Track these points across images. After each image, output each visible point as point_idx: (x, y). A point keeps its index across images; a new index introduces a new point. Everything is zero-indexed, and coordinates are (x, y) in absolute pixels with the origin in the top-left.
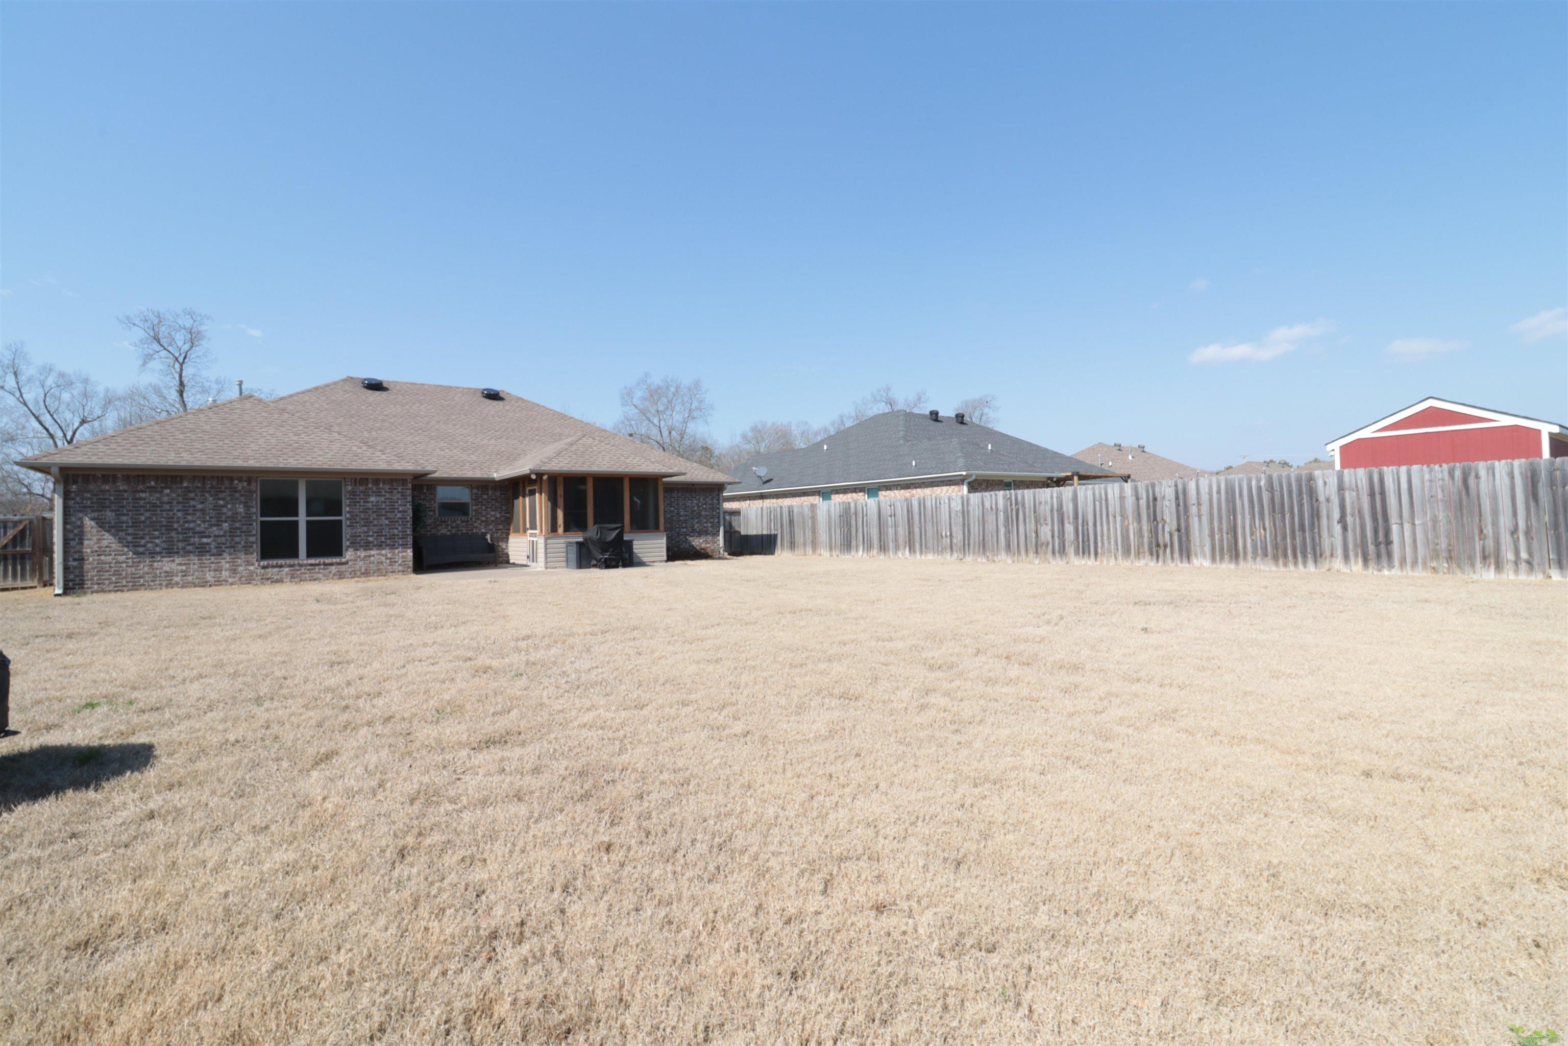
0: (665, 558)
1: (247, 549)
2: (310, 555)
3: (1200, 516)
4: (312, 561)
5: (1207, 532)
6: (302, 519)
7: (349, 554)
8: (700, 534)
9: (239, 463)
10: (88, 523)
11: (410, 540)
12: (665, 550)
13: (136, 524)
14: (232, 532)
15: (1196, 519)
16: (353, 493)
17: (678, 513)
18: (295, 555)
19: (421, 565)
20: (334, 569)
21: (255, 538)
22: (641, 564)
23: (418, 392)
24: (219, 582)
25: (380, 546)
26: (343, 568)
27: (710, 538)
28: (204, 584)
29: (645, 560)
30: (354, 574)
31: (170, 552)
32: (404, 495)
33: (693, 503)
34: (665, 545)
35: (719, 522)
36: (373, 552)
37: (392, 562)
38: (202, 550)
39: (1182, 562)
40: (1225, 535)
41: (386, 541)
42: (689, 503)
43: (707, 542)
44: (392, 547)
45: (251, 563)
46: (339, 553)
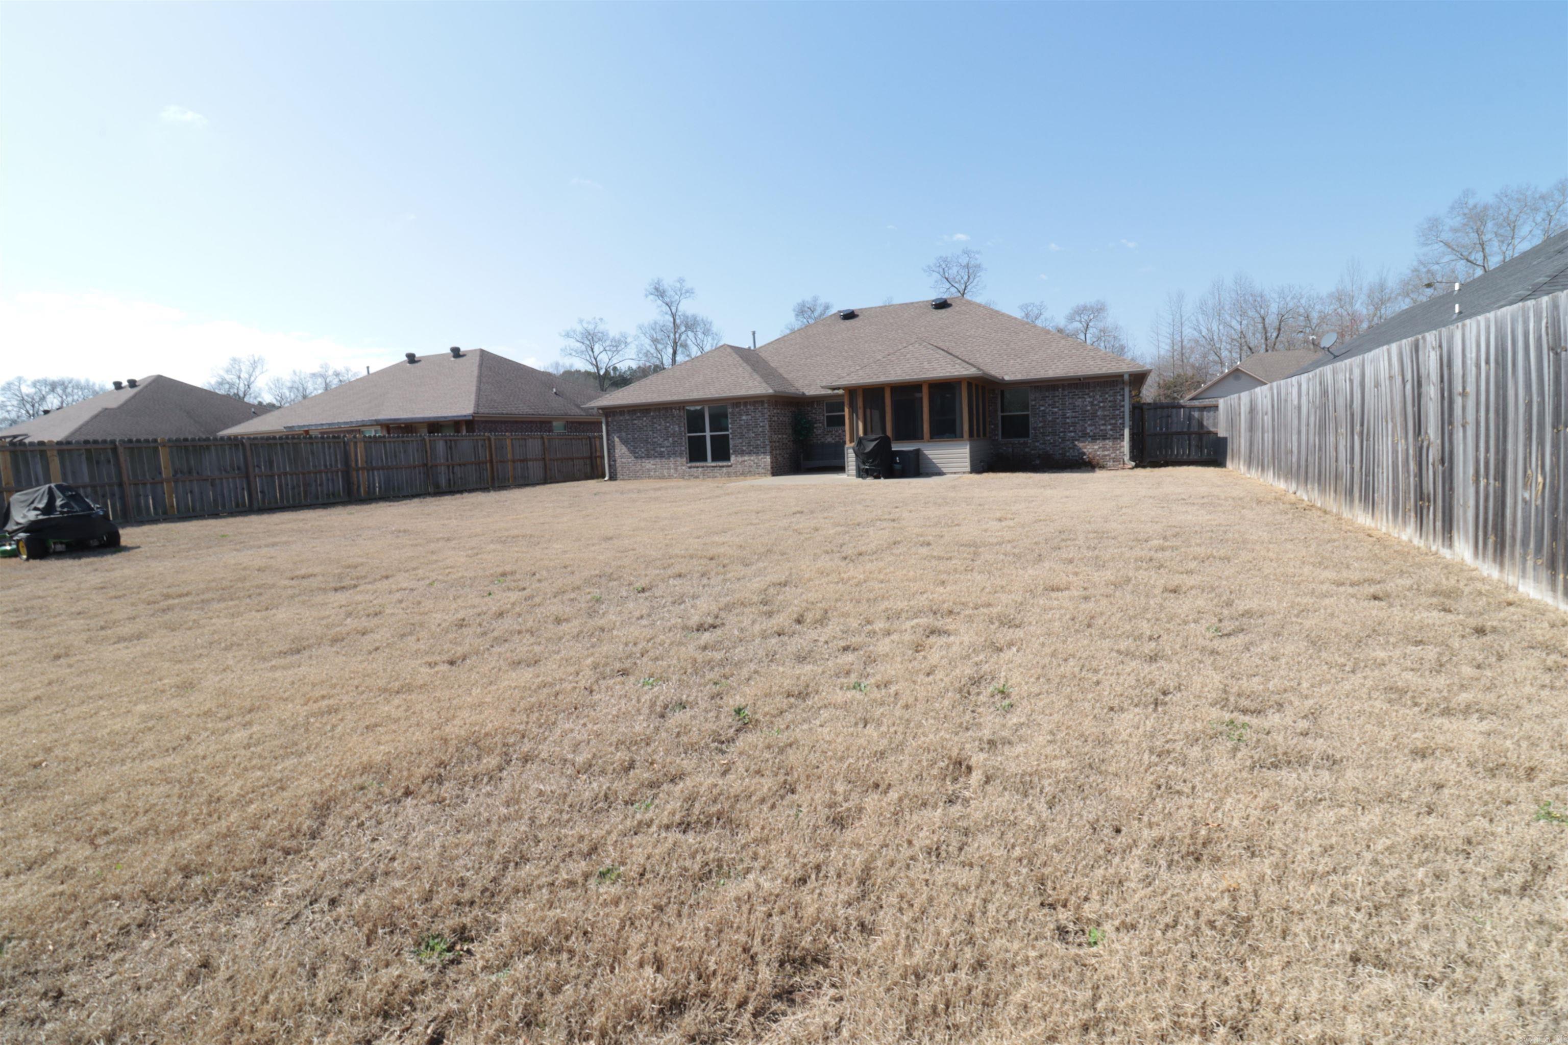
0: (968, 469)
1: (681, 455)
2: (713, 460)
3: (1464, 426)
4: (714, 464)
5: (1471, 471)
6: (708, 434)
7: (733, 458)
8: (1094, 438)
9: (675, 398)
10: (617, 440)
11: (768, 448)
12: (968, 460)
13: (634, 439)
14: (674, 442)
15: (1461, 430)
16: (733, 414)
17: (1064, 416)
18: (705, 460)
19: (777, 471)
20: (724, 470)
21: (685, 447)
22: (941, 474)
24: (670, 477)
25: (750, 453)
26: (730, 469)
27: (1109, 443)
28: (662, 477)
29: (944, 470)
30: (736, 474)
31: (648, 456)
32: (763, 414)
33: (1085, 402)
34: (968, 455)
35: (1123, 424)
36: (746, 458)
37: (758, 466)
38: (661, 455)
39: (1443, 545)
40: (1492, 481)
41: (754, 450)
42: (1079, 402)
43: (1104, 448)
44: (757, 453)
45: (682, 462)
46: (728, 459)
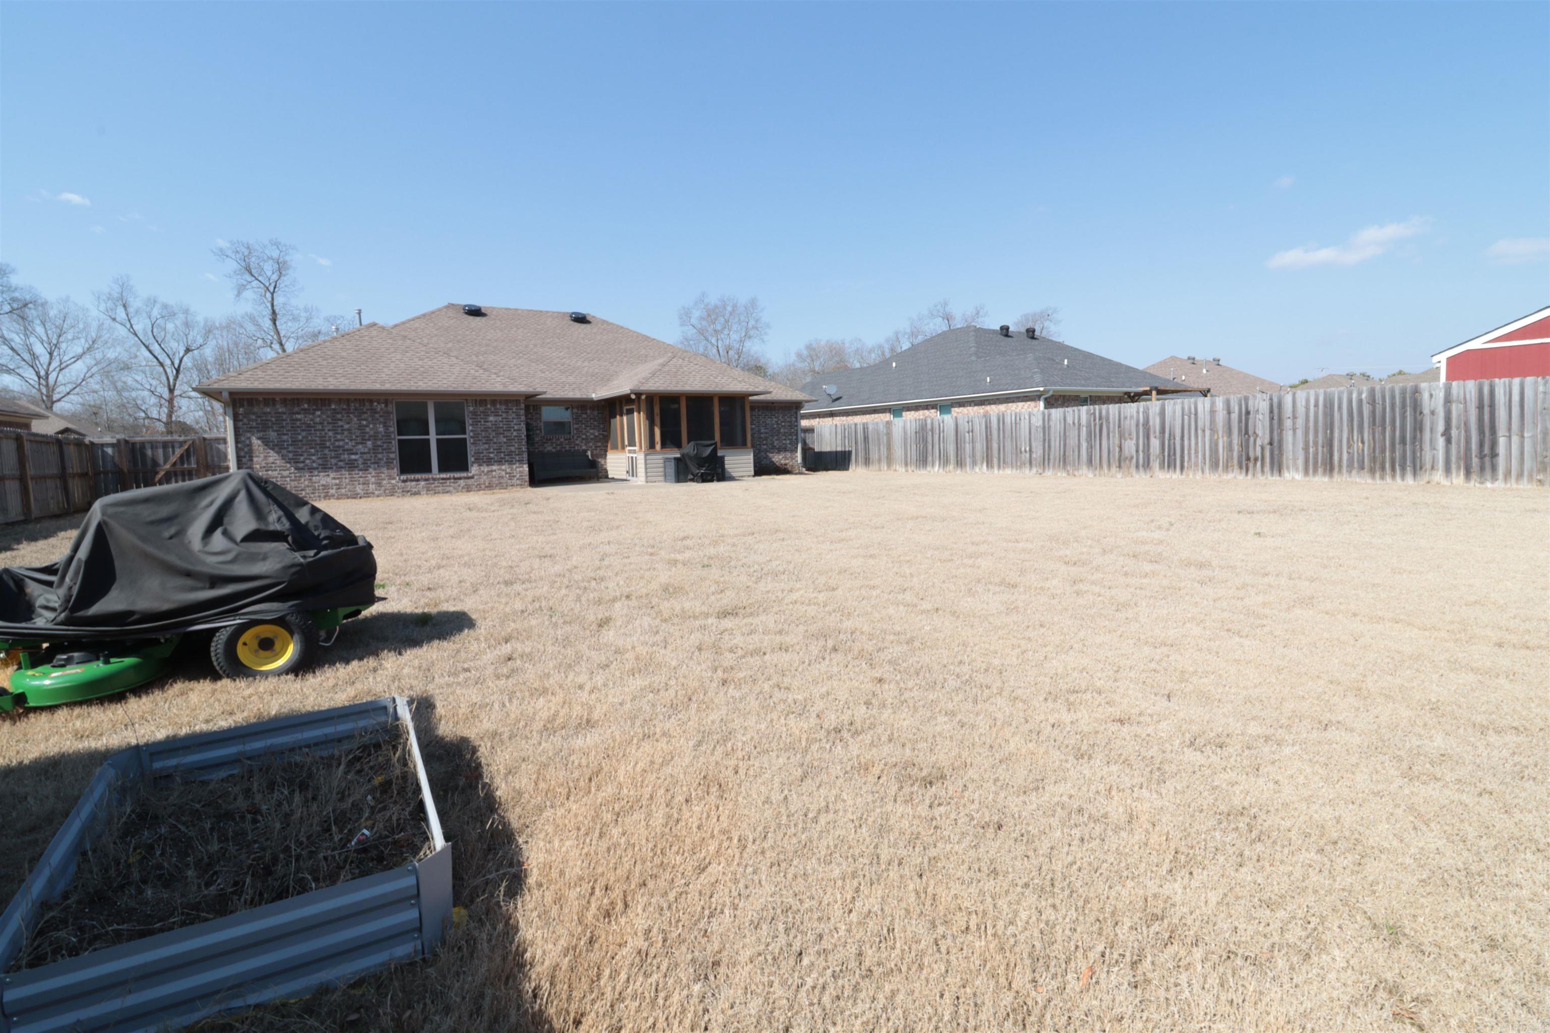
0: (752, 473)
1: (389, 464)
2: (442, 469)
3: (1294, 430)
4: (444, 475)
5: (1301, 445)
6: (433, 437)
7: (474, 470)
8: (779, 450)
9: (377, 387)
10: (256, 442)
11: (525, 456)
12: (752, 465)
13: (295, 442)
14: (375, 447)
15: (1290, 433)
16: (474, 413)
17: (759, 431)
18: (429, 470)
19: (536, 480)
20: (462, 482)
21: (395, 455)
22: (732, 479)
23: (513, 317)
24: (367, 495)
25: (500, 462)
26: (470, 482)
27: (789, 455)
28: (355, 496)
29: (734, 474)
30: (479, 488)
31: (325, 467)
32: (518, 415)
33: (772, 421)
34: (752, 461)
35: (797, 439)
36: (494, 468)
37: (511, 477)
38: (351, 466)
39: (1272, 475)
40: (1320, 449)
41: (507, 458)
42: (768, 421)
43: (786, 458)
44: (511, 462)
45: (392, 477)
46: (465, 468)
